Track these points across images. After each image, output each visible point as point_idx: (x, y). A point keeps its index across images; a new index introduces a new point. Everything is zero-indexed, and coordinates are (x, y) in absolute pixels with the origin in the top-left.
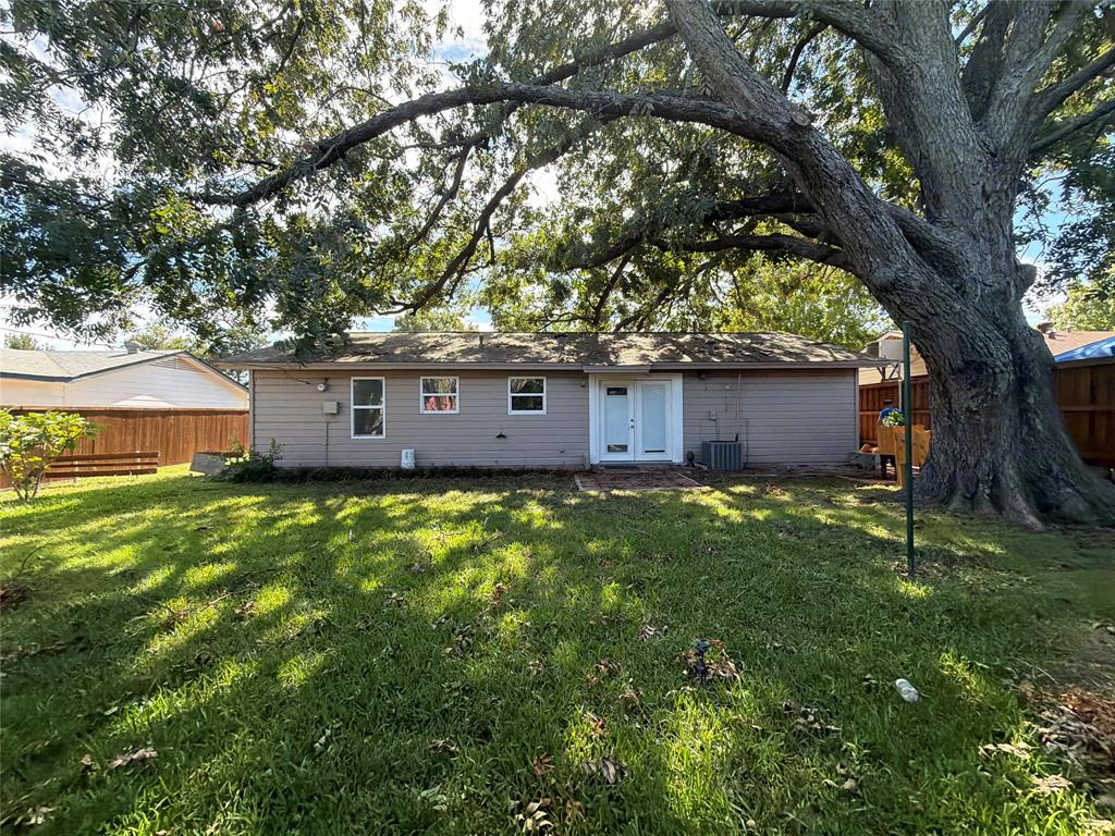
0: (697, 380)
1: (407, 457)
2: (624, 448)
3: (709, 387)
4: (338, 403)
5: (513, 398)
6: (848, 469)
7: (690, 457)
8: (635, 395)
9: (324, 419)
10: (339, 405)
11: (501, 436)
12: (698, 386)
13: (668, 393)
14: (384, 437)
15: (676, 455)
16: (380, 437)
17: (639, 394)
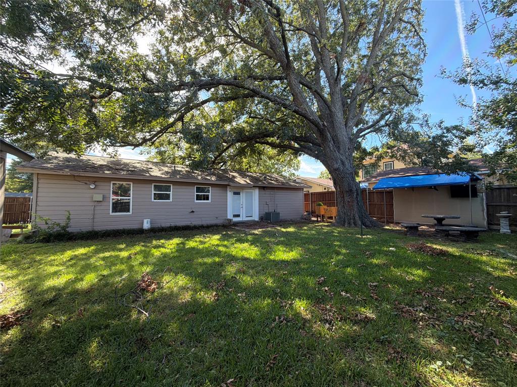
0: (263, 190)
1: (147, 223)
2: (238, 216)
3: (267, 193)
4: (103, 196)
5: (197, 195)
6: (303, 220)
7: (261, 218)
8: (243, 195)
9: (92, 204)
10: (104, 197)
11: (193, 212)
12: (263, 192)
13: (253, 194)
14: (131, 213)
15: (256, 218)
16: (128, 213)
17: (244, 194)
